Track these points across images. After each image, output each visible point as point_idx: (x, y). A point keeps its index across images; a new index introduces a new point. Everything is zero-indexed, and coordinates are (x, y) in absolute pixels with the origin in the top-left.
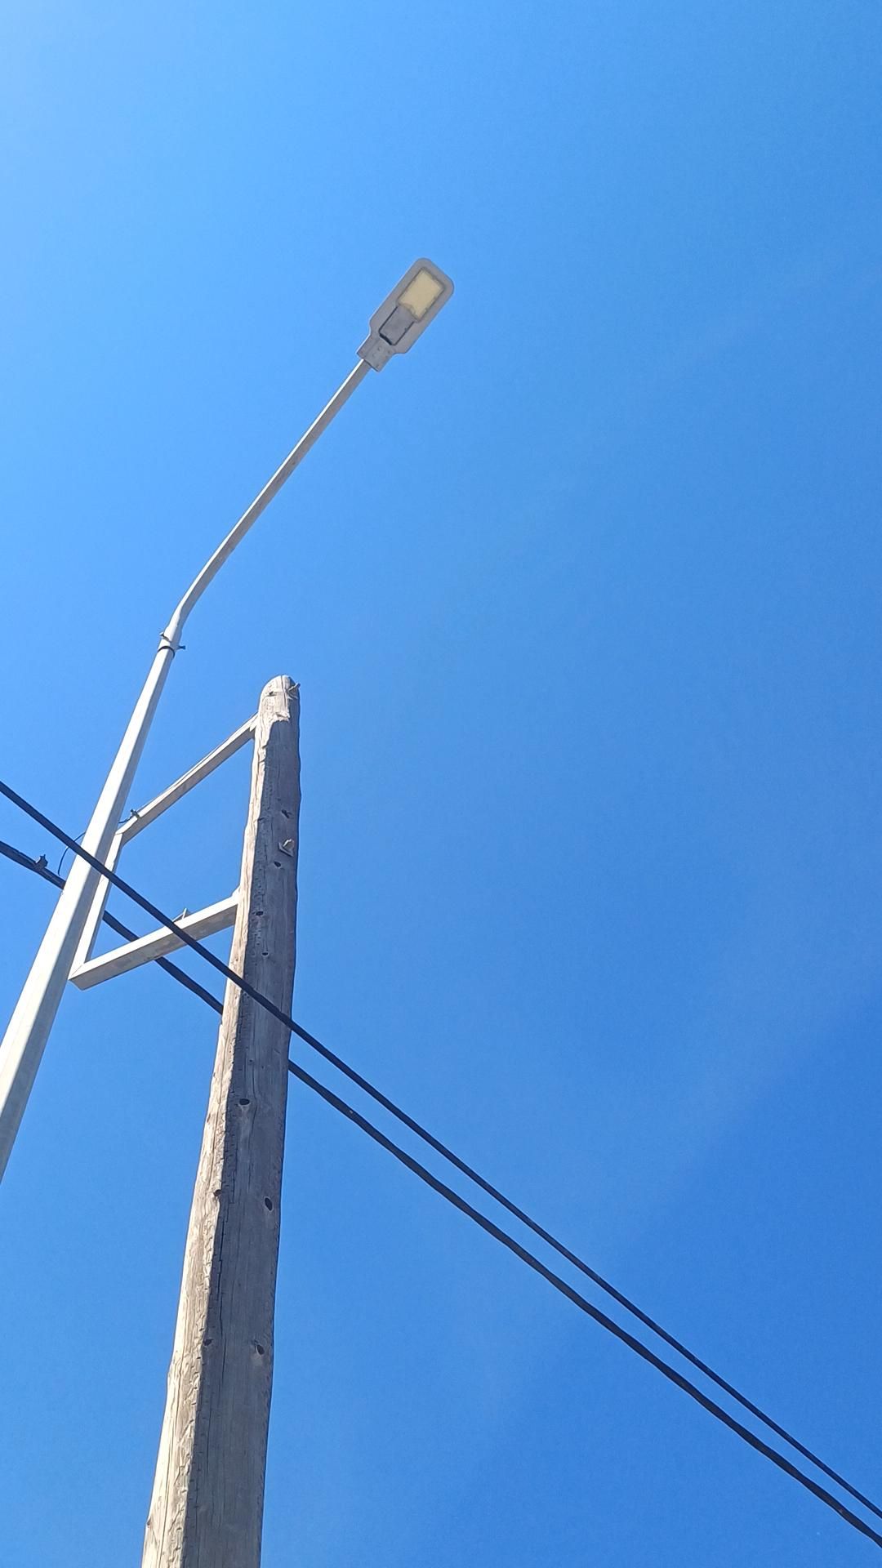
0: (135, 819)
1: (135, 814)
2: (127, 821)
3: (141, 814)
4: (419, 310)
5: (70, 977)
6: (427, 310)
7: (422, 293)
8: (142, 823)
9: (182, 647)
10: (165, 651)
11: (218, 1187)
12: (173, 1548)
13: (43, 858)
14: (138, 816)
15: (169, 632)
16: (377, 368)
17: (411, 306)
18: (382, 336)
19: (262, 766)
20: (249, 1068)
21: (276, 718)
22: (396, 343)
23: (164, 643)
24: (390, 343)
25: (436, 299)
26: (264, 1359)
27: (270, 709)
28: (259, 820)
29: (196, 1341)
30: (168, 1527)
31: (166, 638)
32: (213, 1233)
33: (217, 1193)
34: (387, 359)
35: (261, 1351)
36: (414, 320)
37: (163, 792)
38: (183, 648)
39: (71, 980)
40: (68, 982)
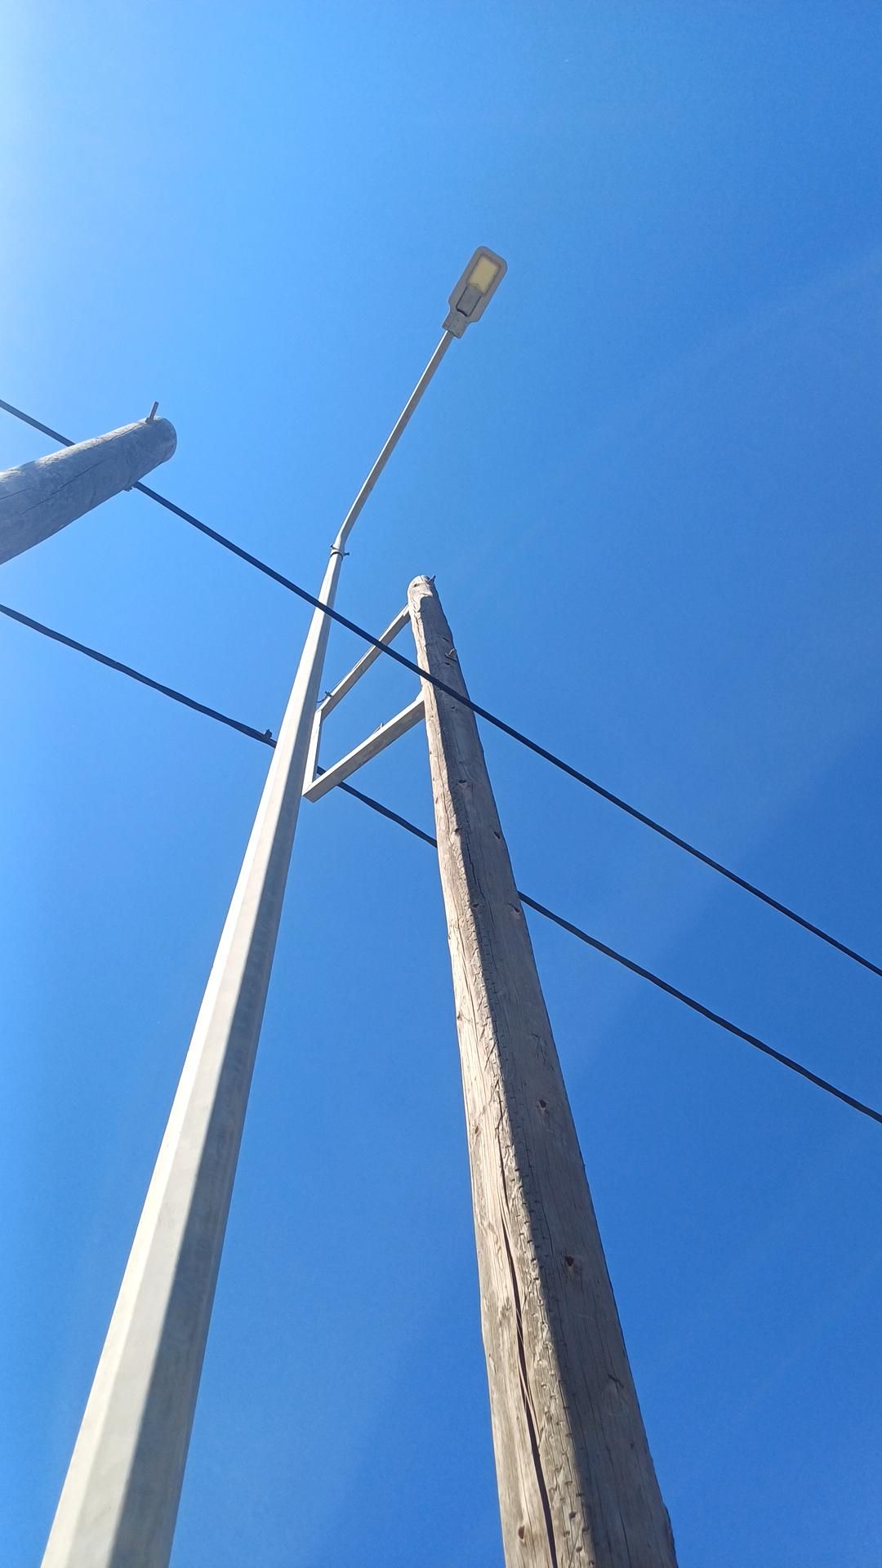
0: (329, 698)
1: (328, 694)
2: (323, 700)
3: (333, 694)
4: (483, 287)
5: (303, 794)
6: (490, 286)
7: (484, 274)
8: (335, 700)
9: (346, 554)
10: (336, 555)
11: (456, 828)
12: (484, 1018)
13: (268, 731)
14: (331, 696)
15: (337, 545)
16: (459, 336)
17: (477, 285)
18: (458, 310)
19: (420, 621)
20: (460, 767)
21: (423, 596)
22: (470, 314)
23: (333, 551)
24: (466, 315)
25: (495, 277)
26: (520, 915)
27: (417, 591)
28: (426, 646)
29: (466, 908)
30: (476, 1008)
31: (334, 548)
32: (460, 851)
33: (456, 831)
34: (465, 327)
35: (517, 911)
36: (481, 295)
37: (346, 675)
38: (348, 554)
39: (305, 795)
40: (302, 797)
